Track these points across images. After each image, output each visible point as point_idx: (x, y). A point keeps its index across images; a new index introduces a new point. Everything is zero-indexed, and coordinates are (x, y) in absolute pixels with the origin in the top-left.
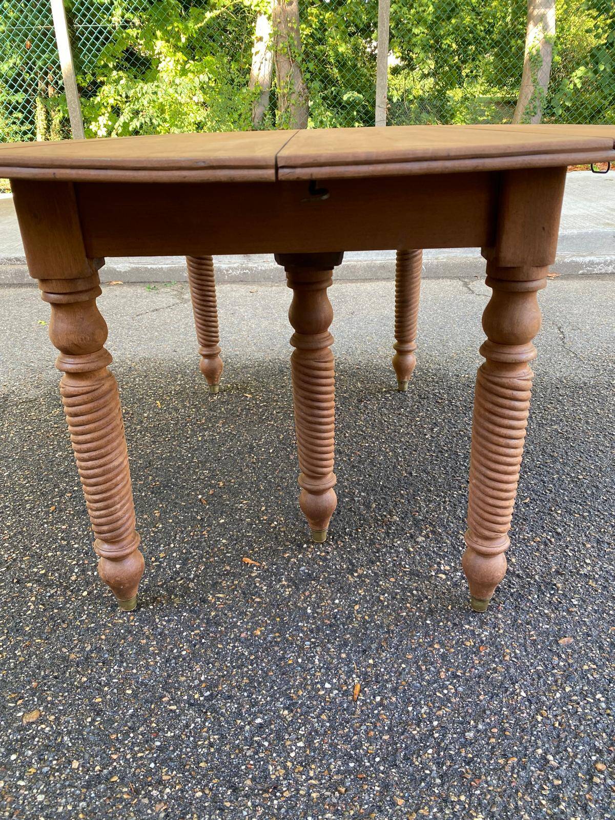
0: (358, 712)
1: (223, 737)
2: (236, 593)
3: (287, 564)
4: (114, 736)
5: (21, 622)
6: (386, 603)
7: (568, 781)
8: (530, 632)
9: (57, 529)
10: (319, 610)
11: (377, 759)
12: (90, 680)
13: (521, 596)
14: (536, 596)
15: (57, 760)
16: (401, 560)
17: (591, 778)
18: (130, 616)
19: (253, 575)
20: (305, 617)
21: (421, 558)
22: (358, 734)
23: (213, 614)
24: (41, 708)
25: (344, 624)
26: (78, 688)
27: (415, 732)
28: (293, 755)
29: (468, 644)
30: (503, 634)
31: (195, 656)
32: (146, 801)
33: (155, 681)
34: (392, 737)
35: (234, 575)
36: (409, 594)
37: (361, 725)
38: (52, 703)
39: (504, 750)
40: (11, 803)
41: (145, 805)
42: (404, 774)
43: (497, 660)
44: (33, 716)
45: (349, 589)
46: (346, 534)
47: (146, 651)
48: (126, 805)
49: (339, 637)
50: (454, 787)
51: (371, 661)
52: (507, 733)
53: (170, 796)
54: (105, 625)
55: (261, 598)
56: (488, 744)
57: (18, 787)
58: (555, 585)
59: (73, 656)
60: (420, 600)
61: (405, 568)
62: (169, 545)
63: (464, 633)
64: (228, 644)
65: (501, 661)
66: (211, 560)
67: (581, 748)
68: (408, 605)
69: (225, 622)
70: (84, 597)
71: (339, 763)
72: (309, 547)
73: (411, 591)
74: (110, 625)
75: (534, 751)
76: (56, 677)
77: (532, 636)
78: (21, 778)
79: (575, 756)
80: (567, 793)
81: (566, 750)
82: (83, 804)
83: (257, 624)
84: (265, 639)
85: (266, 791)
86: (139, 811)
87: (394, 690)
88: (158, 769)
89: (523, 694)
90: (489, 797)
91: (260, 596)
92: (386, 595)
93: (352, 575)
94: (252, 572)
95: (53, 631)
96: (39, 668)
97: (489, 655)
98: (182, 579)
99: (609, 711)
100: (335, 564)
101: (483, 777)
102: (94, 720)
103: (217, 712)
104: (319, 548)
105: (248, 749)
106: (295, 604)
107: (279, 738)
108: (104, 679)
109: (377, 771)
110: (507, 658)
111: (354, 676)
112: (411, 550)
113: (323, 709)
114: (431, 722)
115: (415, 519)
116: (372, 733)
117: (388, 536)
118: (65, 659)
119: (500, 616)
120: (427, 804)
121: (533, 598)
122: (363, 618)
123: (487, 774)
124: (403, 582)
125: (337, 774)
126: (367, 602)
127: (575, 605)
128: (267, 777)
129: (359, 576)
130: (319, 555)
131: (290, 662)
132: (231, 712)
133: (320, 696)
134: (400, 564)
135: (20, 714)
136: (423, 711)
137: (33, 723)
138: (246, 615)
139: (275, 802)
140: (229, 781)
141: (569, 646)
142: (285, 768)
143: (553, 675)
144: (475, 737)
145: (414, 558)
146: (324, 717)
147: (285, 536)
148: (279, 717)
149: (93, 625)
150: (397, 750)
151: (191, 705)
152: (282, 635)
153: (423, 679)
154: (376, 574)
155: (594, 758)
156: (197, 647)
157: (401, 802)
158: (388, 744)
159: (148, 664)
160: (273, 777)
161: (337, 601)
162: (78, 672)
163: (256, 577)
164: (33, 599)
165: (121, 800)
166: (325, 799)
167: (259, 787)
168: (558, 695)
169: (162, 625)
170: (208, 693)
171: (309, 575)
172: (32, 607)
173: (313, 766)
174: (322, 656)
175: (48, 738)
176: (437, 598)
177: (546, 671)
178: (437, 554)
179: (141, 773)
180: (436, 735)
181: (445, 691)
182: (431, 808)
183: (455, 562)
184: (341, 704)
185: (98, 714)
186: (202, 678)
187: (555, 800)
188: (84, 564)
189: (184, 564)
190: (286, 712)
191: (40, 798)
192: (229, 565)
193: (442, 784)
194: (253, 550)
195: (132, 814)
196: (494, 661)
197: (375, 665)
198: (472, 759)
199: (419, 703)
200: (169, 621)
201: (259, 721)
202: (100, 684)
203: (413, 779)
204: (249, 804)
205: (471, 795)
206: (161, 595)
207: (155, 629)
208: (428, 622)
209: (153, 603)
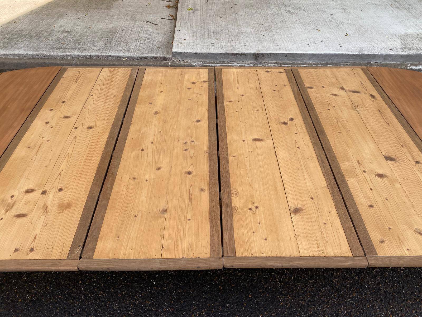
91: (348, 280)
92: (387, 280)
96: (296, 308)
106: (361, 283)
111: (388, 312)
118: (302, 305)
126: (382, 283)
131: (368, 306)
138: (347, 288)
149: (303, 291)
152: (362, 296)
206: (317, 279)
207: (322, 293)
208: (403, 291)
209: (317, 282)
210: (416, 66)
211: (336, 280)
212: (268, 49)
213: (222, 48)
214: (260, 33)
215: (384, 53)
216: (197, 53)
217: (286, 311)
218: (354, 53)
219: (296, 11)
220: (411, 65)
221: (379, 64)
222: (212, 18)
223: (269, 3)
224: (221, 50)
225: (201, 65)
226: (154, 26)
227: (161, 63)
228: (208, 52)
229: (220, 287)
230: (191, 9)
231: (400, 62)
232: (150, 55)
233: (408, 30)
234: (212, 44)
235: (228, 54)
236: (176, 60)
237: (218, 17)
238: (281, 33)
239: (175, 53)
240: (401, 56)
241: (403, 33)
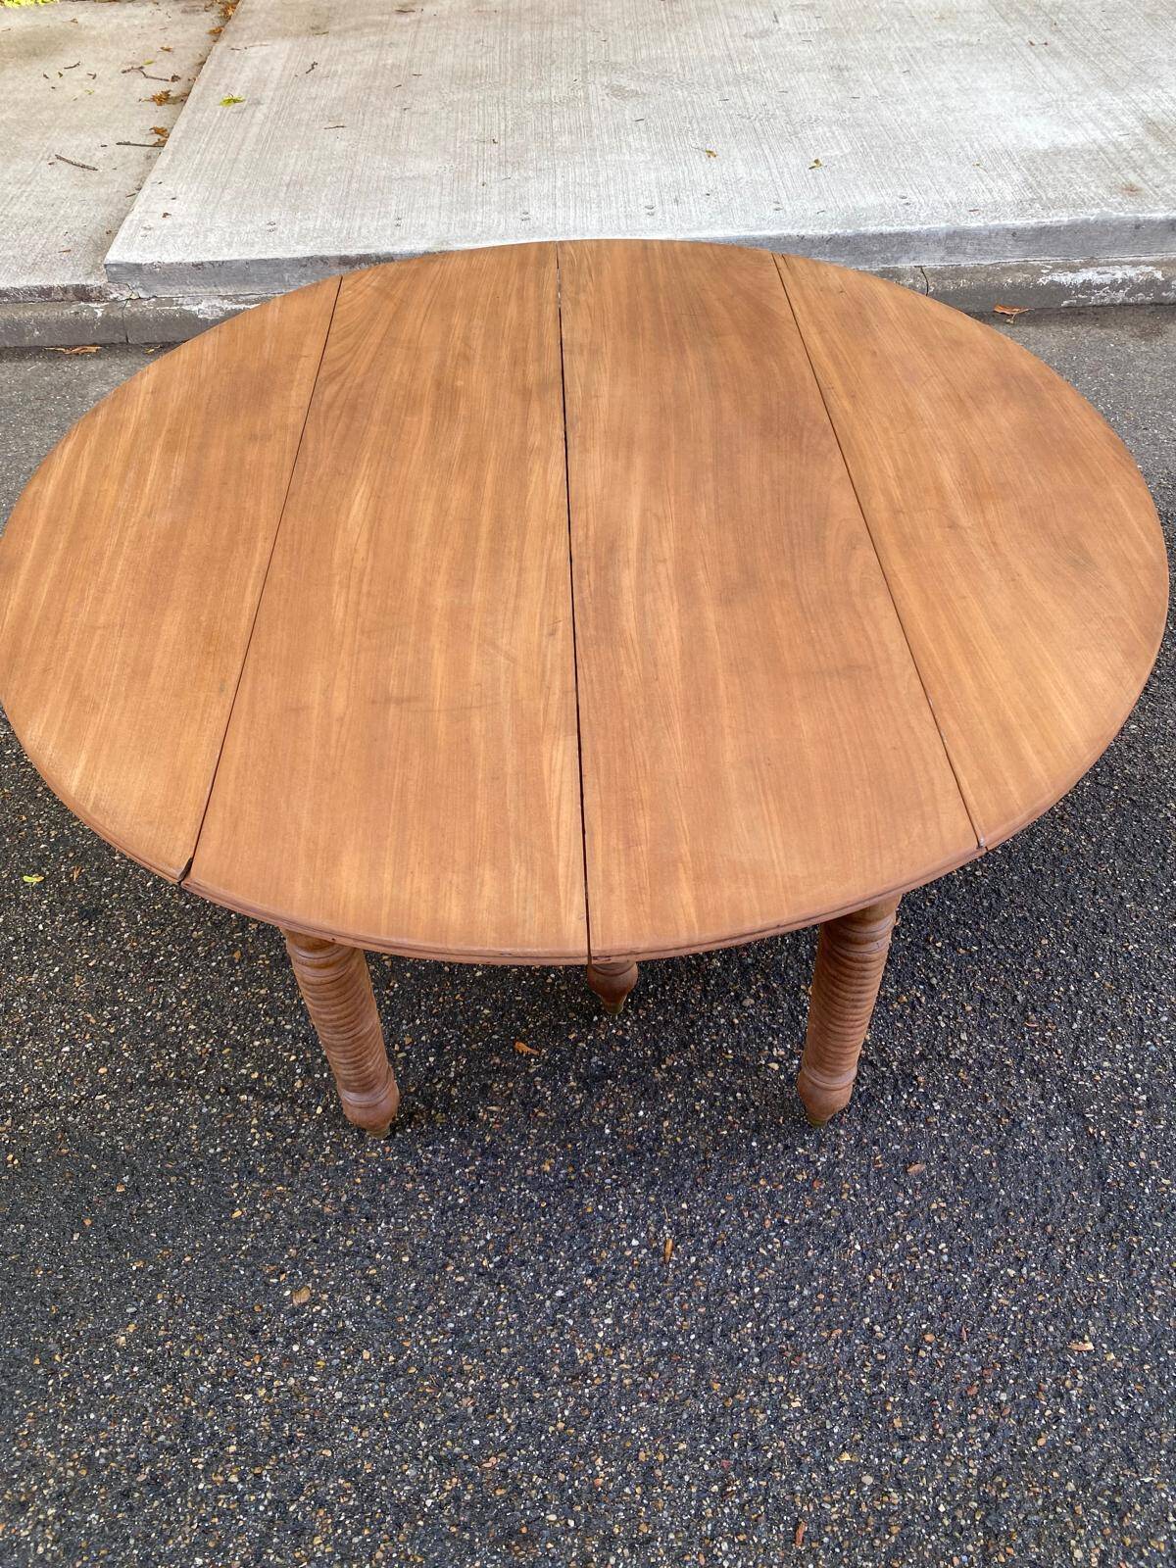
0: (671, 1277)
1: (522, 1316)
2: (512, 1103)
3: (574, 1051)
4: (401, 1319)
5: (250, 1160)
6: (702, 1115)
7: (892, 1355)
8: (876, 1156)
9: (253, 994)
10: (619, 1129)
11: (693, 1337)
12: (357, 1243)
13: (871, 1098)
14: (890, 1098)
15: (344, 1349)
16: (723, 1040)
17: (917, 1351)
18: (385, 1145)
19: (531, 1071)
20: (603, 1142)
21: (748, 1035)
22: (672, 1307)
23: (488, 1139)
24: (310, 1285)
25: (650, 1150)
26: (345, 1255)
27: (733, 1302)
28: (601, 1334)
29: (800, 1177)
30: (843, 1161)
31: (474, 1205)
32: (450, 1395)
33: (433, 1242)
34: (708, 1308)
35: (506, 1071)
36: (731, 1099)
37: (674, 1296)
38: (319, 1276)
39: (830, 1321)
40: (309, 1403)
41: (451, 1400)
42: (720, 1352)
43: (832, 1199)
44: (304, 1296)
45: (656, 1092)
46: (650, 995)
47: (414, 1199)
48: (430, 1400)
49: (645, 1171)
50: (773, 1366)
51: (684, 1206)
52: (835, 1300)
53: (475, 1389)
54: (356, 1161)
55: (546, 1111)
56: (812, 1313)
57: (310, 1384)
58: (916, 1078)
59: (327, 1210)
60: (745, 1109)
61: (727, 1053)
62: (413, 1021)
63: (796, 1160)
64: (512, 1186)
65: (837, 1200)
66: (474, 1046)
67: (912, 1314)
68: (730, 1118)
69: (505, 1152)
70: (319, 1115)
71: (652, 1342)
72: (600, 1020)
73: (734, 1095)
74: (362, 1161)
75: (861, 1320)
76: (315, 1241)
77: (877, 1162)
78: (310, 1373)
79: (905, 1324)
80: (890, 1370)
81: (895, 1318)
82: (385, 1400)
83: (544, 1153)
84: (556, 1177)
85: (575, 1378)
86: (444, 1405)
87: (712, 1246)
88: (457, 1357)
89: (858, 1247)
90: (807, 1376)
91: (543, 1109)
92: (703, 1101)
93: (660, 1069)
94: (529, 1066)
95: (295, 1173)
96: (291, 1228)
97: (824, 1192)
98: (440, 1080)
99: (950, 1267)
100: (636, 1050)
101: (804, 1354)
102: (374, 1299)
103: (511, 1283)
104: (613, 1021)
105: (552, 1330)
106: (590, 1119)
107: (585, 1314)
108: (372, 1241)
109: (692, 1350)
110: (845, 1196)
111: (665, 1227)
112: (736, 1021)
113: (632, 1275)
114: (752, 1288)
115: (741, 964)
116: (686, 1306)
117: (706, 997)
118: (319, 1214)
119: (842, 1132)
120: (744, 1387)
121: (886, 1101)
122: (673, 1139)
123: (809, 1350)
124: (724, 1078)
125: (650, 1356)
126: (679, 1112)
127: (936, 1111)
128: (575, 1361)
129: (669, 1070)
130: (615, 1035)
131: (589, 1210)
132: (527, 1282)
133: (627, 1258)
134: (721, 1047)
135: (288, 1293)
136: (743, 1274)
137: (305, 1304)
138: (529, 1138)
139: (587, 1390)
140: (535, 1368)
141: (920, 1176)
142: (594, 1351)
143: (895, 1219)
144: (799, 1305)
145: (739, 1034)
146: (632, 1286)
147: (566, 999)
148: (583, 1287)
149: (341, 1162)
150: (713, 1324)
151: (480, 1274)
152: (576, 1170)
153: (745, 1230)
154: (689, 1064)
155: (924, 1326)
156: (476, 1190)
157: (717, 1386)
158: (704, 1317)
159: (419, 1217)
160: (581, 1362)
161: (641, 1113)
162: (338, 1232)
163: (536, 1074)
164: (255, 1121)
165: (425, 1395)
166: (638, 1386)
167: (568, 1374)
168: (897, 1246)
169: (427, 1159)
170: (498, 1258)
171: (604, 1068)
172: (258, 1136)
173: (624, 1348)
174: (626, 1201)
175: (328, 1323)
176: (766, 1105)
177: (889, 1212)
178: (769, 1028)
179: (440, 1361)
180: (757, 1305)
181: (770, 1247)
182: (747, 1391)
183: (792, 1040)
184: (652, 1266)
185: (377, 1291)
186: (488, 1237)
187: (875, 1378)
188: (305, 1058)
189: (439, 1055)
190: (590, 1281)
191: (338, 1395)
192: (498, 1055)
193: (761, 1363)
194: (526, 1027)
195: (439, 1411)
196: (829, 1201)
197: (689, 1211)
198: (794, 1332)
199: (740, 1264)
200: (435, 1152)
201: (560, 1293)
202: (369, 1248)
203: (730, 1358)
204: (560, 1394)
205: (790, 1375)
206: (418, 1111)
207: (419, 1165)
208: (754, 1144)
209: (410, 1123)
210: (1074, 269)
211: (492, 1112)
212: (483, 232)
213: (302, 238)
214: (474, 177)
215: (943, 225)
216: (202, 264)
217: (246, 1243)
218: (826, 233)
219: (645, 87)
220: (1056, 267)
221: (930, 270)
222: (303, 129)
223: (553, 62)
224: (300, 247)
225: (222, 310)
226: (79, 172)
227: (65, 311)
228: (244, 257)
229: (10, 1157)
230: (235, 101)
231: (1013, 261)
232: (22, 282)
233: (1066, 131)
234: (270, 227)
235: (324, 260)
236: (127, 295)
237: (331, 125)
238: (559, 170)
239: (115, 269)
240: (1014, 234)
241: (1043, 146)
